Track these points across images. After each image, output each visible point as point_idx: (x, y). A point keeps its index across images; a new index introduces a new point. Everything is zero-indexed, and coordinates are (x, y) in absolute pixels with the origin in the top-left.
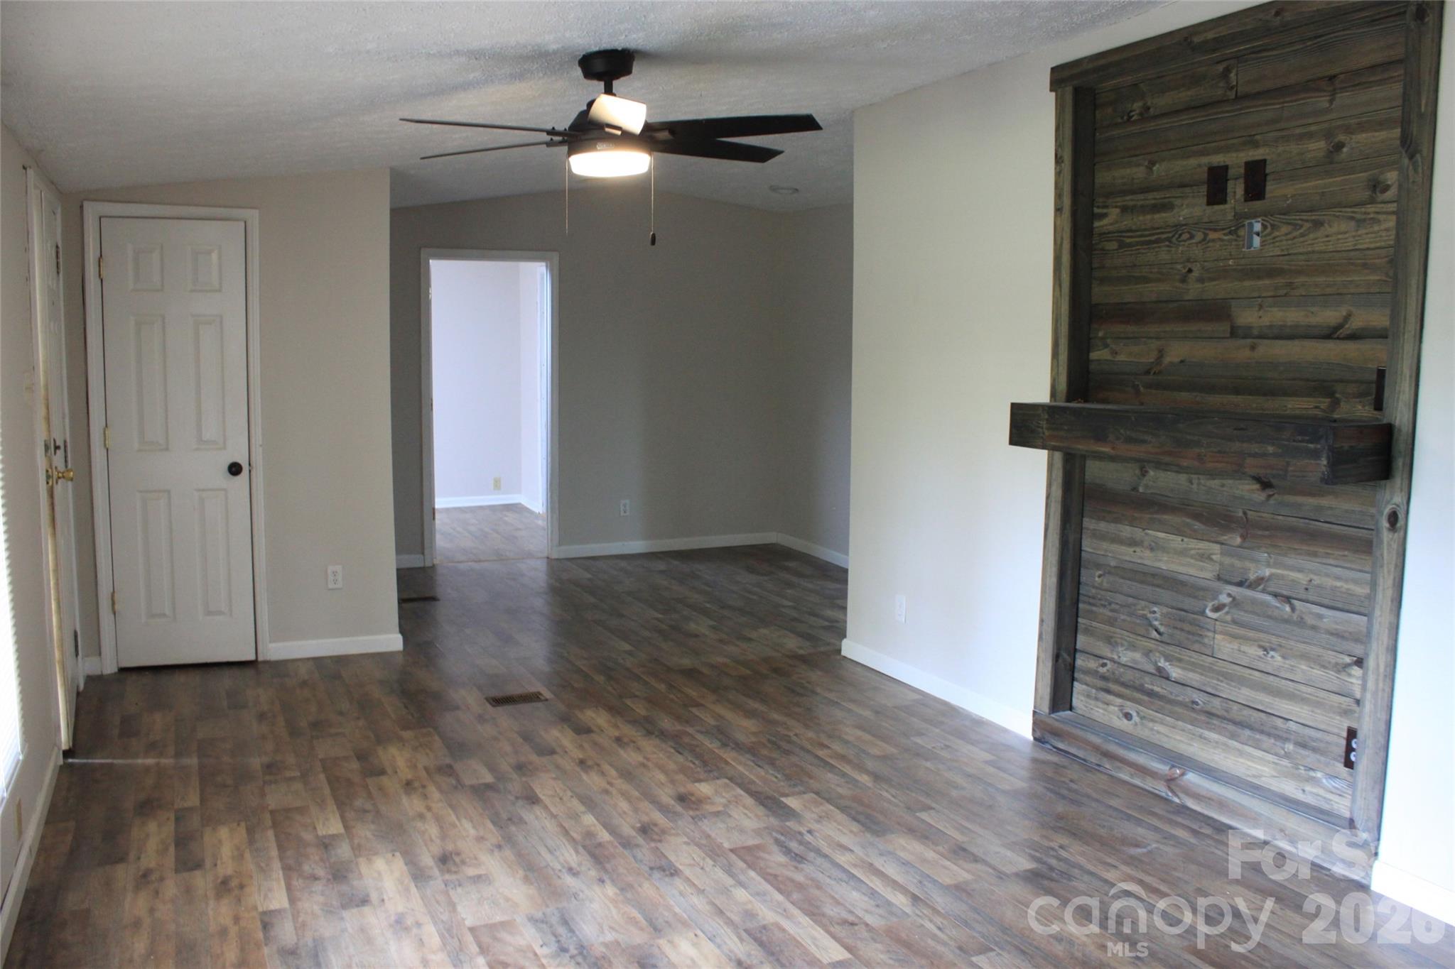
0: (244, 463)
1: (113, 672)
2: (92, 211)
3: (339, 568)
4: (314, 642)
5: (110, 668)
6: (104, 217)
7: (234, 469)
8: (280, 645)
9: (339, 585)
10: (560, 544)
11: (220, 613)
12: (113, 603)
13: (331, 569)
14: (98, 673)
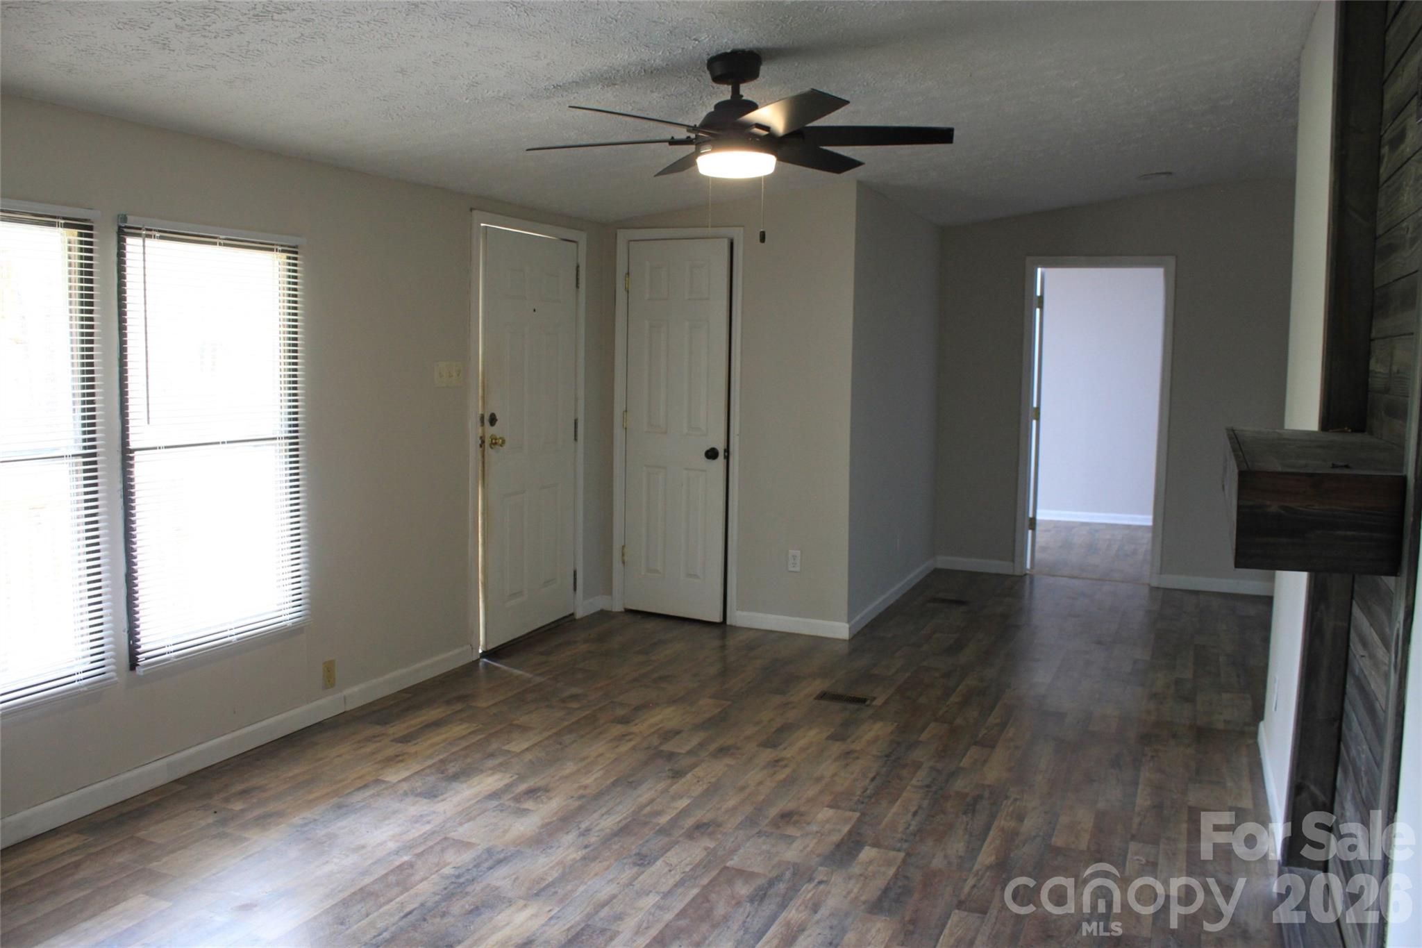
0: (721, 448)
1: (619, 610)
2: (623, 236)
3: (798, 553)
4: (773, 617)
5: (618, 607)
6: (631, 241)
7: (710, 454)
8: (745, 613)
9: (798, 569)
10: (1162, 571)
11: (695, 576)
12: (623, 555)
13: (792, 552)
14: (609, 609)
